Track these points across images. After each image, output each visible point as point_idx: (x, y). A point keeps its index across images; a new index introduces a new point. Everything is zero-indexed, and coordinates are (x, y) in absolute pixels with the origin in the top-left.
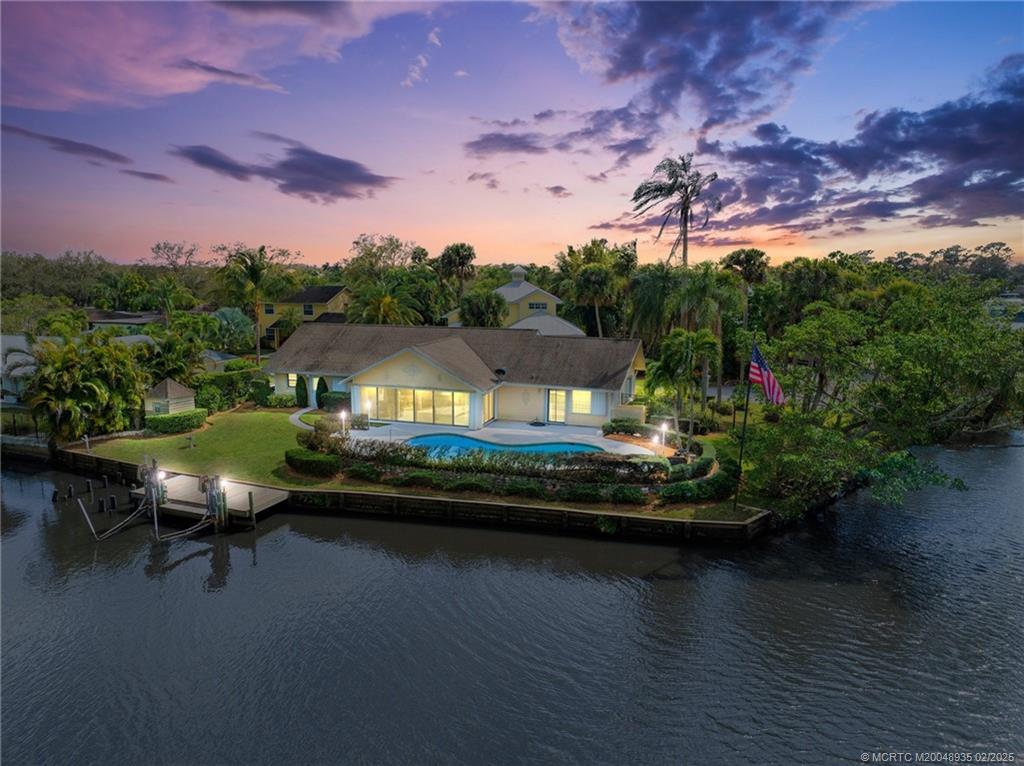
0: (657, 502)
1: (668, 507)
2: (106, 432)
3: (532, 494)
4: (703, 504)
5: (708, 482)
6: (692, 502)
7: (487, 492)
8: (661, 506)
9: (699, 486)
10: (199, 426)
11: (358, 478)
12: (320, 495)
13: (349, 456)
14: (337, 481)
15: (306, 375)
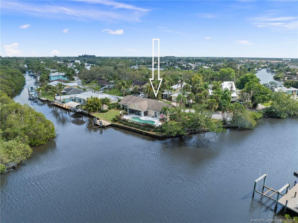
2: (95, 112)
3: (138, 128)
7: (133, 127)
8: (152, 132)
9: (159, 130)
10: (108, 112)
11: (120, 123)
12: (115, 124)
13: (120, 119)
14: (117, 123)
15: (124, 105)
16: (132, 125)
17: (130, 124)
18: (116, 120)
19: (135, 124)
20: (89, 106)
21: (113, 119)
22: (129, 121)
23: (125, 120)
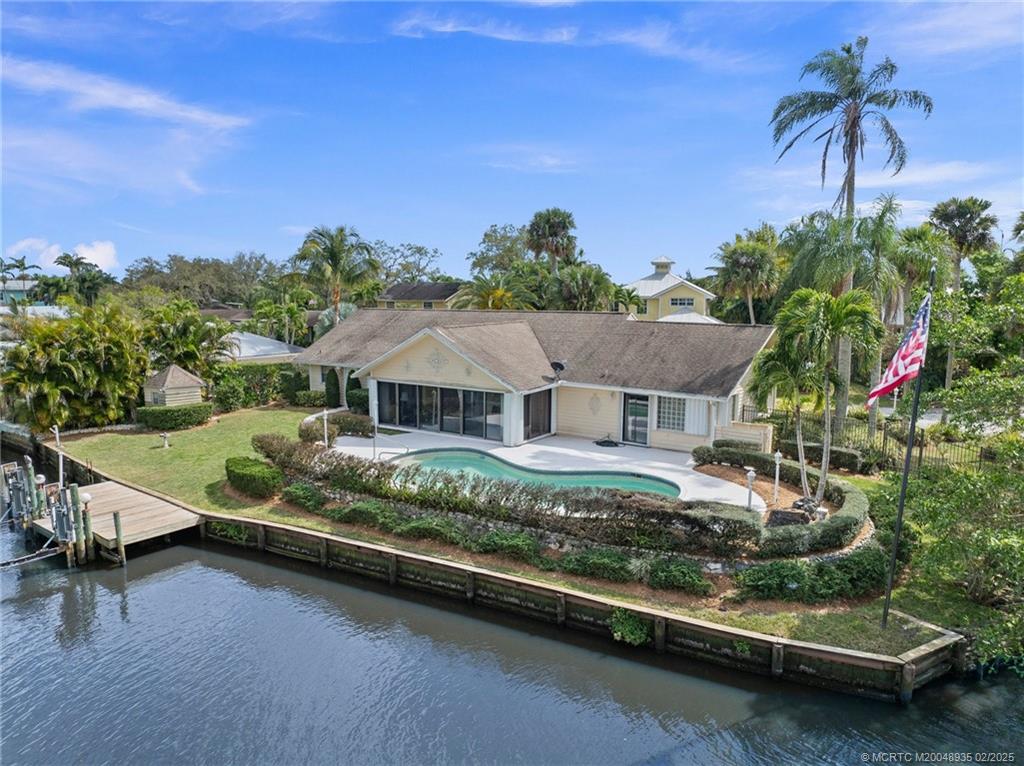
0: (730, 593)
1: (750, 605)
4: (822, 606)
5: (843, 565)
6: (798, 600)
8: (736, 603)
9: (821, 570)
10: (200, 422)
11: (294, 504)
12: (236, 524)
13: (303, 471)
14: (268, 506)
15: (338, 366)
16: (432, 520)
17: (414, 509)
18: (252, 479)
19: (468, 508)
20: (32, 375)
21: (230, 473)
22: (395, 484)
23: (347, 477)
